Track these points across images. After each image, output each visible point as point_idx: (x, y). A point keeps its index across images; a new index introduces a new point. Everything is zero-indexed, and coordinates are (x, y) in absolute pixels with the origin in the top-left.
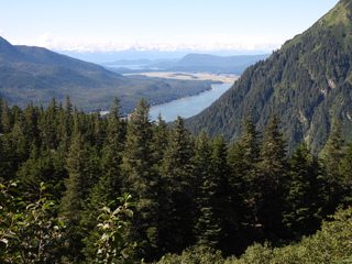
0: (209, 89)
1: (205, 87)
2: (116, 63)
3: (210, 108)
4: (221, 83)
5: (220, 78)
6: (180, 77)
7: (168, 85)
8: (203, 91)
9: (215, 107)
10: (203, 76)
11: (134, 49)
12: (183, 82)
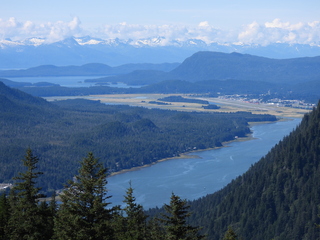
0: (244, 133)
1: (236, 128)
2: (32, 72)
3: (247, 177)
4: (273, 119)
5: (270, 108)
6: (177, 106)
7: (150, 124)
8: (230, 138)
9: (259, 174)
10: (232, 104)
11: (72, 40)
12: (185, 116)
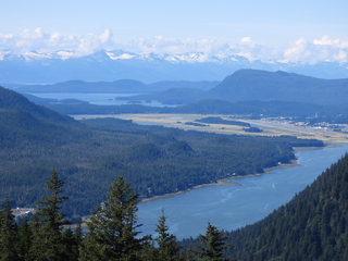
0: (288, 159)
1: (279, 154)
2: (59, 87)
3: (290, 207)
4: (320, 144)
5: (317, 132)
6: (216, 128)
7: (185, 147)
8: (273, 164)
9: (302, 205)
10: (276, 127)
11: (103, 53)
12: (224, 139)
